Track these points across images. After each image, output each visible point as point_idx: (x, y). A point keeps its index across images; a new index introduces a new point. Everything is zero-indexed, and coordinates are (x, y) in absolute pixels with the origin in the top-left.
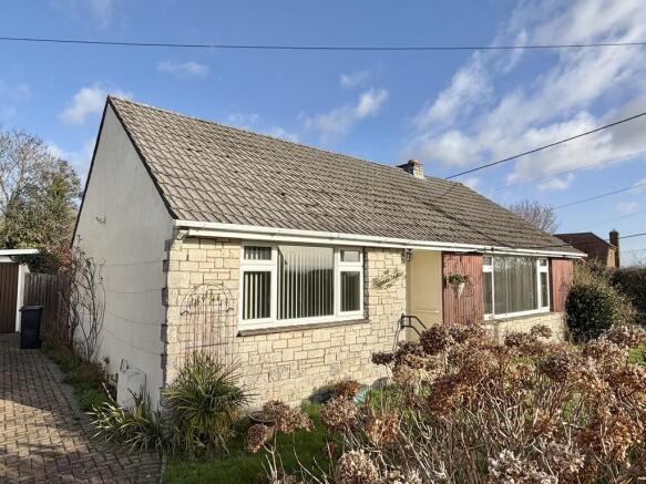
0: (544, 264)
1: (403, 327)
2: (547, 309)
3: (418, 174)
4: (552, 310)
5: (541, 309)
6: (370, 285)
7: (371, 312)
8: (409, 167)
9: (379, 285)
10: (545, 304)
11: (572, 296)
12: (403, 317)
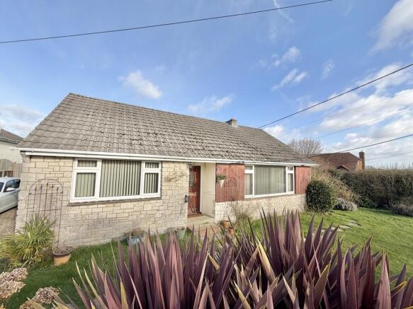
0: (292, 169)
1: (186, 202)
2: (293, 192)
3: (234, 125)
5: (288, 193)
6: (163, 180)
7: (164, 194)
8: (230, 122)
9: (169, 180)
11: (309, 186)
12: (186, 196)
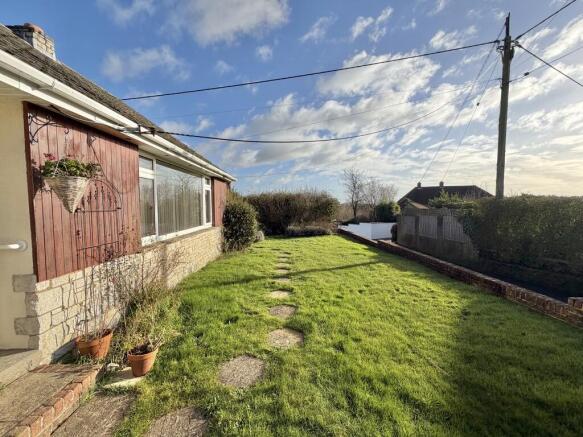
0: (208, 183)
2: (210, 224)
4: (214, 225)
5: (206, 225)
10: (208, 221)
11: (227, 212)
